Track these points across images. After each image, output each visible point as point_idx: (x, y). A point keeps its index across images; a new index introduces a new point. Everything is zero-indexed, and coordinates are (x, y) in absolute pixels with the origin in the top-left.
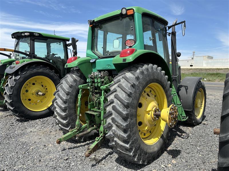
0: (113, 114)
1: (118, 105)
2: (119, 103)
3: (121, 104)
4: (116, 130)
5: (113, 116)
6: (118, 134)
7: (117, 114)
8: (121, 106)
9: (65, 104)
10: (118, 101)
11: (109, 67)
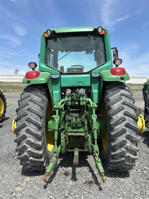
0: (127, 131)
1: (131, 121)
2: (131, 119)
3: (133, 120)
4: (130, 145)
5: (128, 133)
6: (134, 149)
7: (132, 131)
8: (133, 122)
9: (40, 130)
10: (130, 118)
11: (80, 84)
